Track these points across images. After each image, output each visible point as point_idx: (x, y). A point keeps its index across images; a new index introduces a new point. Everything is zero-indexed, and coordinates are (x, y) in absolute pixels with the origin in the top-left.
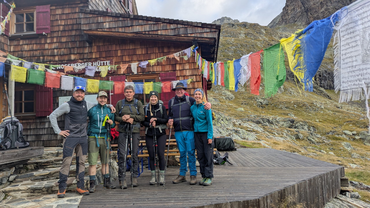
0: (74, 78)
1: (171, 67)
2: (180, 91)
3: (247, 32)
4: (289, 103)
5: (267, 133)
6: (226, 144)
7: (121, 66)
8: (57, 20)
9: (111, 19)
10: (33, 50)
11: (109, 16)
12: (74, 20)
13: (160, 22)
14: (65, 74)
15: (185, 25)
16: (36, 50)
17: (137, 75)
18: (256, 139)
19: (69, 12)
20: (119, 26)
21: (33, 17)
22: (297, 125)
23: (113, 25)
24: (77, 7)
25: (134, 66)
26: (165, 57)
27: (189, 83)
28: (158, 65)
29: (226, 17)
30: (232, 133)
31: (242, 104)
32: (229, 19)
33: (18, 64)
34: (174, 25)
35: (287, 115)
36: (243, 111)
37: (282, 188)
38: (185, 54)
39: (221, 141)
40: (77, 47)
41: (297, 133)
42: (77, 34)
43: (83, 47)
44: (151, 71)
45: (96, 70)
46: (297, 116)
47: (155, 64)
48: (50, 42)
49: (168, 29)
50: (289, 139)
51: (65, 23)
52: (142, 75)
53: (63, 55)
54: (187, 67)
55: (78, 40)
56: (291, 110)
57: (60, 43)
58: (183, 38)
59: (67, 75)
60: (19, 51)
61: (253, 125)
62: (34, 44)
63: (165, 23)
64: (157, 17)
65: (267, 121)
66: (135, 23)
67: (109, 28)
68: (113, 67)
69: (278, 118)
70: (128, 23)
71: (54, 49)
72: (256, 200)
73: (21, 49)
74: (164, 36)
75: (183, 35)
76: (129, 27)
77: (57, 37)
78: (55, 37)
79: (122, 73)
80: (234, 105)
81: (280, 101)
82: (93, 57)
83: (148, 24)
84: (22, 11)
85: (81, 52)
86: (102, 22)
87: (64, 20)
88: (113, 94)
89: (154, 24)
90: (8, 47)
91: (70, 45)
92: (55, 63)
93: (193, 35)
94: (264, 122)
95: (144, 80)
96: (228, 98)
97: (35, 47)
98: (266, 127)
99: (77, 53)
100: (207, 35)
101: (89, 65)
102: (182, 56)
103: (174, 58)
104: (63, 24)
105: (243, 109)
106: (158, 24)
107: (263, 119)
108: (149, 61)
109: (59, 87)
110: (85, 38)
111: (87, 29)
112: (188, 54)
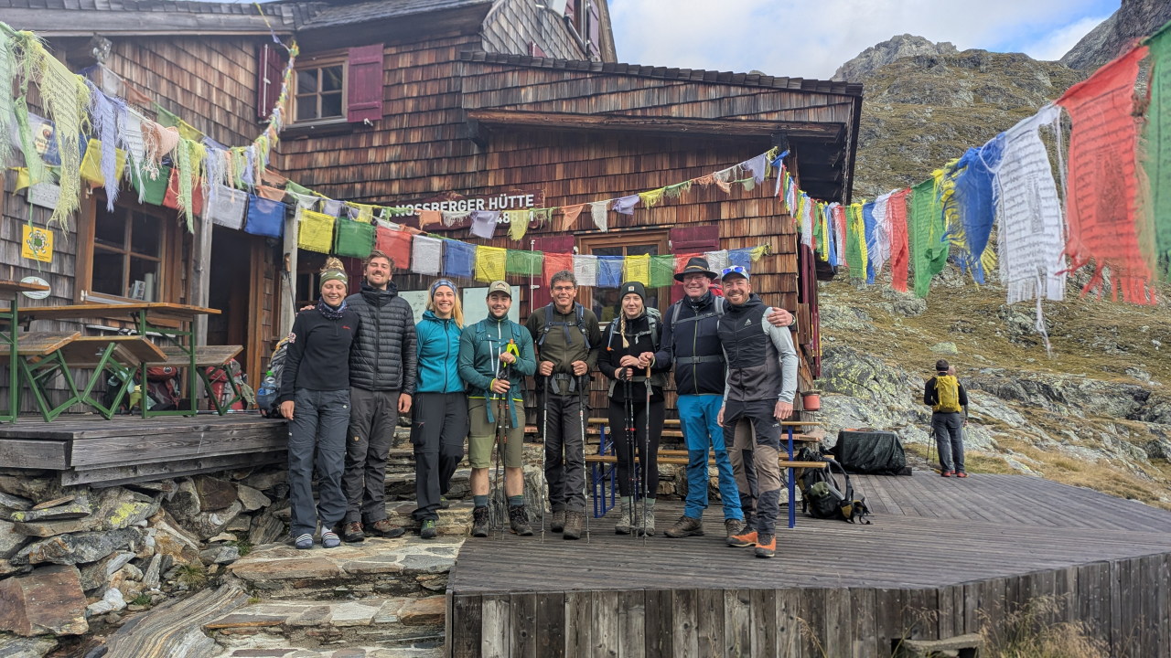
0: (443, 242)
1: (705, 210)
2: (694, 281)
3: (982, 85)
4: (1134, 331)
5: (1035, 429)
6: (876, 452)
7: (564, 209)
8: (400, 84)
9: (541, 77)
10: (338, 167)
11: (536, 69)
12: (442, 82)
13: (677, 80)
14: (421, 232)
15: (750, 87)
16: (346, 166)
17: (609, 235)
18: (991, 447)
19: (431, 62)
20: (563, 97)
21: (340, 76)
22: (1158, 411)
23: (546, 94)
24: (452, 46)
25: (600, 211)
26: (689, 183)
27: (756, 259)
28: (665, 206)
29: (907, 36)
30: (904, 423)
31: (953, 329)
32: (919, 42)
33: (310, 205)
34: (718, 87)
35: (1123, 373)
36: (954, 354)
37: (1022, 572)
38: (749, 174)
39: (860, 443)
40: (449, 158)
41: (1155, 437)
42: (450, 120)
43: (464, 156)
44: (647, 223)
45: (497, 221)
46: (1160, 380)
47: (657, 202)
48: (381, 144)
49: (701, 101)
50: (1120, 455)
51: (419, 92)
52: (620, 235)
53: (413, 178)
54: (753, 210)
55: (452, 138)
56: (1139, 358)
57: (405, 146)
58: (742, 125)
59: (425, 235)
60: (305, 169)
61: (986, 403)
62: (340, 150)
63: (691, 82)
64: (669, 66)
65: (1040, 392)
66: (606, 85)
67: (536, 103)
68: (542, 213)
69: (1086, 382)
70: (585, 88)
71: (390, 162)
72: (928, 591)
73: (310, 164)
74: (688, 121)
75: (743, 118)
76: (589, 97)
77: (399, 130)
78: (393, 130)
79: (566, 228)
80: (922, 333)
81: (1096, 323)
82: (489, 185)
83: (644, 89)
84: (315, 63)
85: (458, 171)
86: (517, 87)
87: (417, 82)
88: (538, 287)
89: (659, 88)
90: (277, 158)
91: (430, 152)
92: (391, 199)
93: (775, 117)
94: (1029, 395)
95: (625, 250)
96: (904, 308)
97: (343, 158)
98: (1034, 412)
99: (449, 174)
100: (819, 115)
101: (478, 205)
102: (739, 177)
103: (714, 186)
104: (415, 95)
105: (954, 348)
106: (673, 86)
107: (1026, 384)
108: (641, 194)
109: (406, 267)
110: (470, 132)
111: (476, 107)
112: (756, 173)
